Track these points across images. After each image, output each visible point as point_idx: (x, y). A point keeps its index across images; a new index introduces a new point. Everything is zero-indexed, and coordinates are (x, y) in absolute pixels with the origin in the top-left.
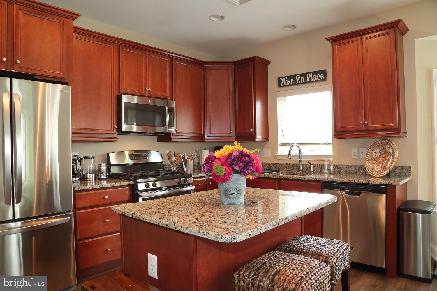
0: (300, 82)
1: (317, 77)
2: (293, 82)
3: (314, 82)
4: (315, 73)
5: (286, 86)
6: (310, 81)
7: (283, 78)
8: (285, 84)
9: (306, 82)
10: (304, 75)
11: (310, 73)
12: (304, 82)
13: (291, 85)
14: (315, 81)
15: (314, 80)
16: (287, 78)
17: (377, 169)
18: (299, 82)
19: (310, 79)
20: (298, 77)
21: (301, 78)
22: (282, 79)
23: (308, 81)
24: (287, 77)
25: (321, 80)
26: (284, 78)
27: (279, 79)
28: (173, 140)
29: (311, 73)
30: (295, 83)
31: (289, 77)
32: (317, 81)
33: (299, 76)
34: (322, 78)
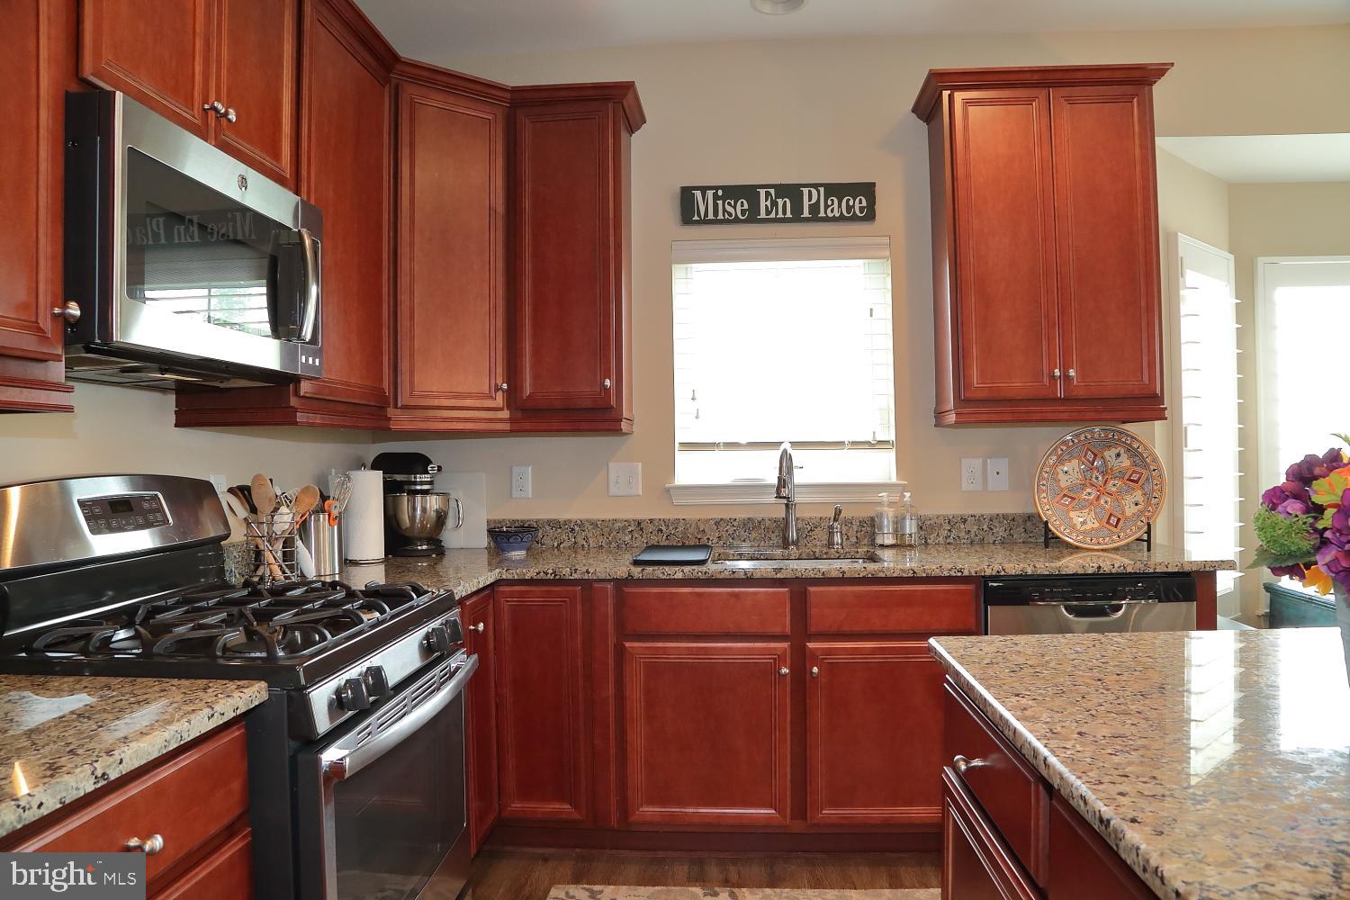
0: (773, 215)
1: (840, 206)
2: (743, 212)
3: (827, 219)
4: (836, 190)
5: (716, 222)
6: (815, 217)
7: (704, 189)
8: (711, 216)
9: (797, 217)
10: (791, 192)
11: (816, 186)
12: (789, 215)
13: (737, 221)
14: (834, 219)
15: (830, 215)
16: (720, 193)
17: (1083, 523)
18: (768, 213)
19: (814, 208)
20: (768, 194)
21: (780, 202)
22: (698, 194)
23: (806, 214)
24: (722, 188)
25: (854, 218)
26: (710, 193)
27: (687, 195)
28: (300, 417)
29: (822, 190)
30: (752, 217)
31: (732, 192)
32: (842, 218)
33: (772, 191)
34: (861, 209)
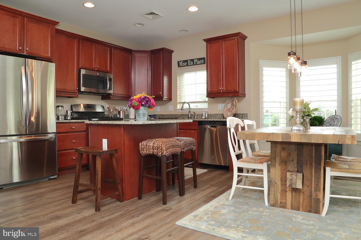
0: (190, 65)
1: (200, 62)
3: (198, 64)
4: (199, 59)
5: (183, 66)
6: (196, 64)
7: (181, 61)
8: (182, 66)
9: (194, 65)
10: (192, 60)
11: (196, 59)
12: (192, 64)
13: (185, 66)
14: (199, 64)
15: (198, 63)
16: (183, 62)
17: (229, 114)
18: (190, 64)
19: (196, 63)
20: (189, 61)
21: (191, 62)
23: (195, 64)
24: (183, 61)
25: (202, 64)
26: (181, 62)
27: (178, 62)
28: (111, 98)
29: (197, 59)
30: (187, 65)
31: (185, 61)
32: (200, 64)
33: (190, 60)
34: (203, 62)
